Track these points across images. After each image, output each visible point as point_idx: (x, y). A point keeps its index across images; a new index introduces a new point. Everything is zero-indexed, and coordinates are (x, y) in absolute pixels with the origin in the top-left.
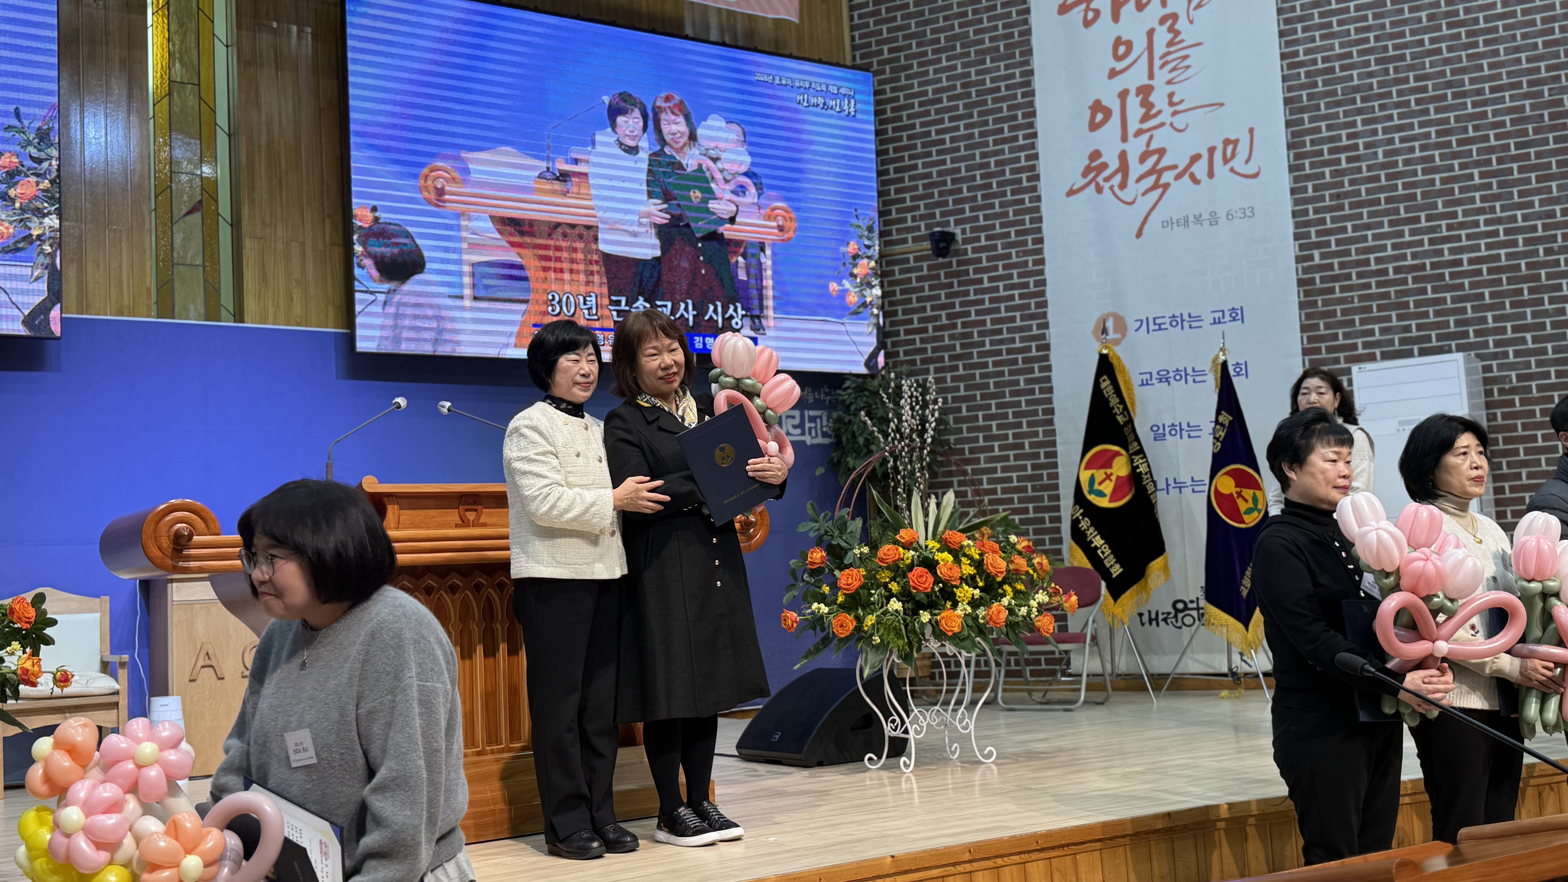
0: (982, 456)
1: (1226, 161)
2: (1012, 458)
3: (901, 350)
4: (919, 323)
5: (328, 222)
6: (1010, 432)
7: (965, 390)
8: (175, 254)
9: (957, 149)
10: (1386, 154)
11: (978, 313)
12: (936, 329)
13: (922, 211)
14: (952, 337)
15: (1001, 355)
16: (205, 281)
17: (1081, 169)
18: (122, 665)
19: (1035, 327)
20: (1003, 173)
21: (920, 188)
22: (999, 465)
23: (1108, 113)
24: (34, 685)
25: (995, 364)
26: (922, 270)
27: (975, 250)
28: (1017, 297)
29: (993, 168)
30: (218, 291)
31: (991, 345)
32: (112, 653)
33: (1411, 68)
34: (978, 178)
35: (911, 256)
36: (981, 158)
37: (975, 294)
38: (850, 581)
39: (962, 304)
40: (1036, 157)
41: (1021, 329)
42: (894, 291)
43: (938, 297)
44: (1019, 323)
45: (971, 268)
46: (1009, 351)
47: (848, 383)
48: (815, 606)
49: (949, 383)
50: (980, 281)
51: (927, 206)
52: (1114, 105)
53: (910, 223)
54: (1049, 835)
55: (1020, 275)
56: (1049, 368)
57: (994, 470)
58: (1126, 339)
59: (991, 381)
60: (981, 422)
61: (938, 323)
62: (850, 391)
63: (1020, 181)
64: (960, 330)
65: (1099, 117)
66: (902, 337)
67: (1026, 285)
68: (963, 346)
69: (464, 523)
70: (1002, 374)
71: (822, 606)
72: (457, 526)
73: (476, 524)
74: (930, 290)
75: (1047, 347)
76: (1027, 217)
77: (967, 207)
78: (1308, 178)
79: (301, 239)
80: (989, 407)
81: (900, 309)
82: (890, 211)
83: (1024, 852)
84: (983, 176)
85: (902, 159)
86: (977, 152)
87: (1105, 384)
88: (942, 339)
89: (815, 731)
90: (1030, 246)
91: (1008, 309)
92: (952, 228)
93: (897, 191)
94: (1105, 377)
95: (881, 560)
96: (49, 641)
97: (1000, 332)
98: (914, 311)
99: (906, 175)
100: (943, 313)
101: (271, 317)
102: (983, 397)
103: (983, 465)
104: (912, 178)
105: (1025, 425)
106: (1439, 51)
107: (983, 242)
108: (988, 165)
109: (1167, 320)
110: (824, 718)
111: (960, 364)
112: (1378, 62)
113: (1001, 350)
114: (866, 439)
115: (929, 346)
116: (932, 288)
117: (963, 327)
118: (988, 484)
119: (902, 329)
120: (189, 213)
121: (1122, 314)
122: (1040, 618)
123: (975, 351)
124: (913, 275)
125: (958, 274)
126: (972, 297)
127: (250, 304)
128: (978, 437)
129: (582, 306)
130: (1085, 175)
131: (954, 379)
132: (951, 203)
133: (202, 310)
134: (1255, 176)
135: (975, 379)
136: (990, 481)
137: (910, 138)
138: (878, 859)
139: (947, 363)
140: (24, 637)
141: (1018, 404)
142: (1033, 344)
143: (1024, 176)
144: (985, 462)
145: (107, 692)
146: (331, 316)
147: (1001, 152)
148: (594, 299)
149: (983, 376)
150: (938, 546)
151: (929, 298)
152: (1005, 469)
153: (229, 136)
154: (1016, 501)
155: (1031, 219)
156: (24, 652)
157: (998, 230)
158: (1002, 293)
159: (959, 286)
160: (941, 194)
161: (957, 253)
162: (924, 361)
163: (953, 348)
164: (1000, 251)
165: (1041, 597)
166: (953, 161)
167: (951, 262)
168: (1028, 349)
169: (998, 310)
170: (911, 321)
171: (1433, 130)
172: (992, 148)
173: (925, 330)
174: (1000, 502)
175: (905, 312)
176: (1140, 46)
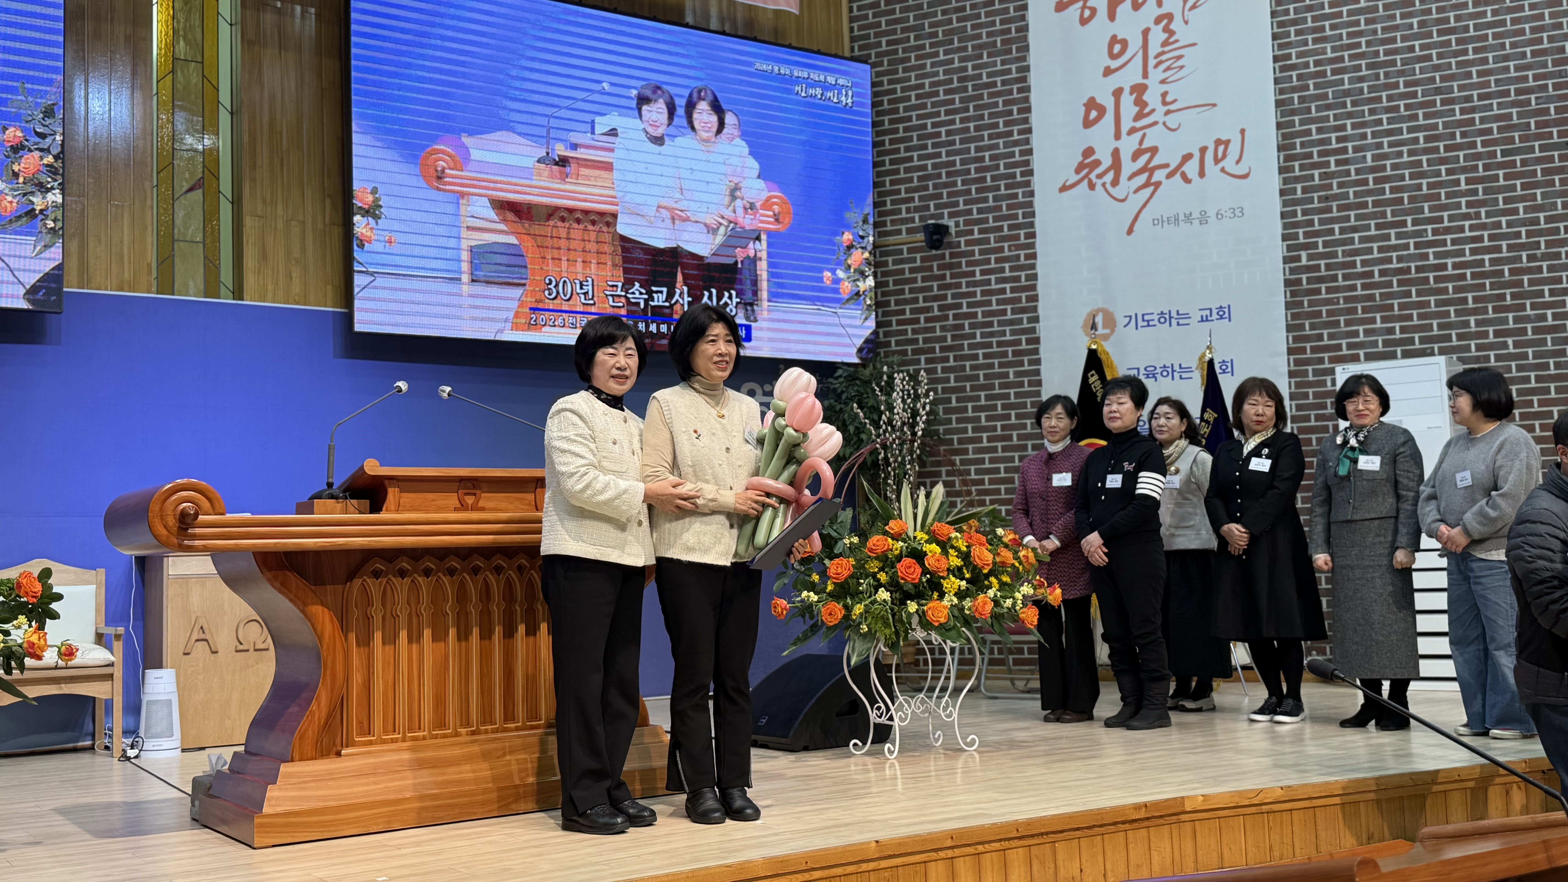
0: (970, 447)
1: (1217, 161)
2: (1000, 450)
3: (893, 340)
4: (911, 313)
5: (328, 202)
6: (999, 424)
7: (956, 381)
8: (176, 231)
9: (953, 143)
10: (1375, 158)
11: (969, 305)
12: (927, 320)
13: (917, 203)
14: (943, 328)
15: (992, 347)
16: (205, 257)
17: (1076, 165)
18: (118, 637)
19: (1025, 321)
20: (997, 167)
21: (915, 180)
22: (987, 456)
23: (1102, 111)
24: (39, 658)
25: (986, 356)
26: (915, 262)
27: (968, 243)
28: (1008, 291)
29: (987, 162)
30: (218, 268)
31: (982, 337)
32: (107, 624)
33: (1401, 73)
34: (973, 171)
35: (905, 247)
36: (976, 152)
37: (967, 287)
38: (839, 571)
39: (954, 296)
40: (1030, 152)
41: (1011, 322)
42: (888, 282)
43: (930, 289)
44: (1009, 316)
45: (964, 260)
46: (999, 344)
47: (839, 372)
48: (805, 594)
49: (940, 374)
50: (973, 274)
51: (921, 198)
52: (1108, 102)
53: (904, 215)
54: (1029, 823)
55: (1012, 269)
56: (1038, 362)
57: (982, 461)
58: (1115, 334)
59: (981, 373)
60: (970, 414)
61: (930, 315)
62: (841, 380)
63: (1013, 176)
64: (951, 322)
65: (1094, 114)
66: (895, 327)
67: (1017, 279)
68: (954, 337)
69: (463, 507)
70: (991, 366)
71: (812, 594)
72: (456, 510)
73: (475, 508)
74: (923, 281)
75: (1037, 341)
76: (1020, 212)
77: (961, 200)
78: (1297, 179)
79: (301, 218)
80: (978, 398)
81: (892, 299)
82: (885, 202)
83: (1005, 840)
84: (977, 170)
85: (897, 151)
86: (972, 146)
87: (1094, 379)
88: (933, 330)
89: (801, 716)
90: (1023, 240)
91: (999, 302)
92: (945, 221)
93: (892, 183)
94: (1093, 372)
95: (871, 550)
96: (55, 616)
97: (990, 325)
98: (906, 302)
99: (902, 167)
100: (935, 305)
101: (270, 295)
102: (973, 388)
103: (971, 456)
104: (907, 170)
105: (1013, 418)
106: (1429, 58)
107: (976, 235)
108: (982, 159)
109: (1156, 317)
110: (810, 704)
111: (951, 355)
112: (1369, 66)
113: (992, 342)
114: (857, 428)
115: (920, 337)
116: (924, 279)
117: (954, 319)
118: (976, 474)
119: (894, 319)
120: (191, 189)
121: (1111, 310)
122: (1025, 610)
123: (966, 343)
124: (907, 266)
125: (950, 266)
126: (964, 289)
127: (250, 281)
128: (967, 428)
129: (579, 291)
130: (1078, 171)
131: (944, 370)
132: (945, 196)
133: (202, 287)
134: (1245, 176)
135: (965, 371)
136: (977, 472)
137: (906, 130)
138: (863, 843)
139: (938, 354)
140: (31, 611)
141: (1007, 396)
142: (1023, 338)
143: (1018, 171)
144: (974, 453)
145: (103, 663)
146: (330, 294)
147: (996, 146)
148: (590, 283)
149: (973, 368)
150: (926, 537)
151: (922, 290)
152: (992, 461)
153: (232, 114)
154: (1003, 492)
155: (1023, 213)
156: (30, 626)
157: (991, 224)
158: (994, 286)
159: (951, 278)
160: (935, 187)
161: (950, 245)
162: (915, 352)
163: (944, 339)
164: (993, 245)
165: (1026, 589)
166: (948, 154)
167: (944, 254)
168: (1018, 342)
169: (989, 303)
170: (903, 312)
171: (1421, 135)
172: (986, 142)
173: (917, 321)
174: (987, 492)
175: (897, 303)
176: (1135, 44)
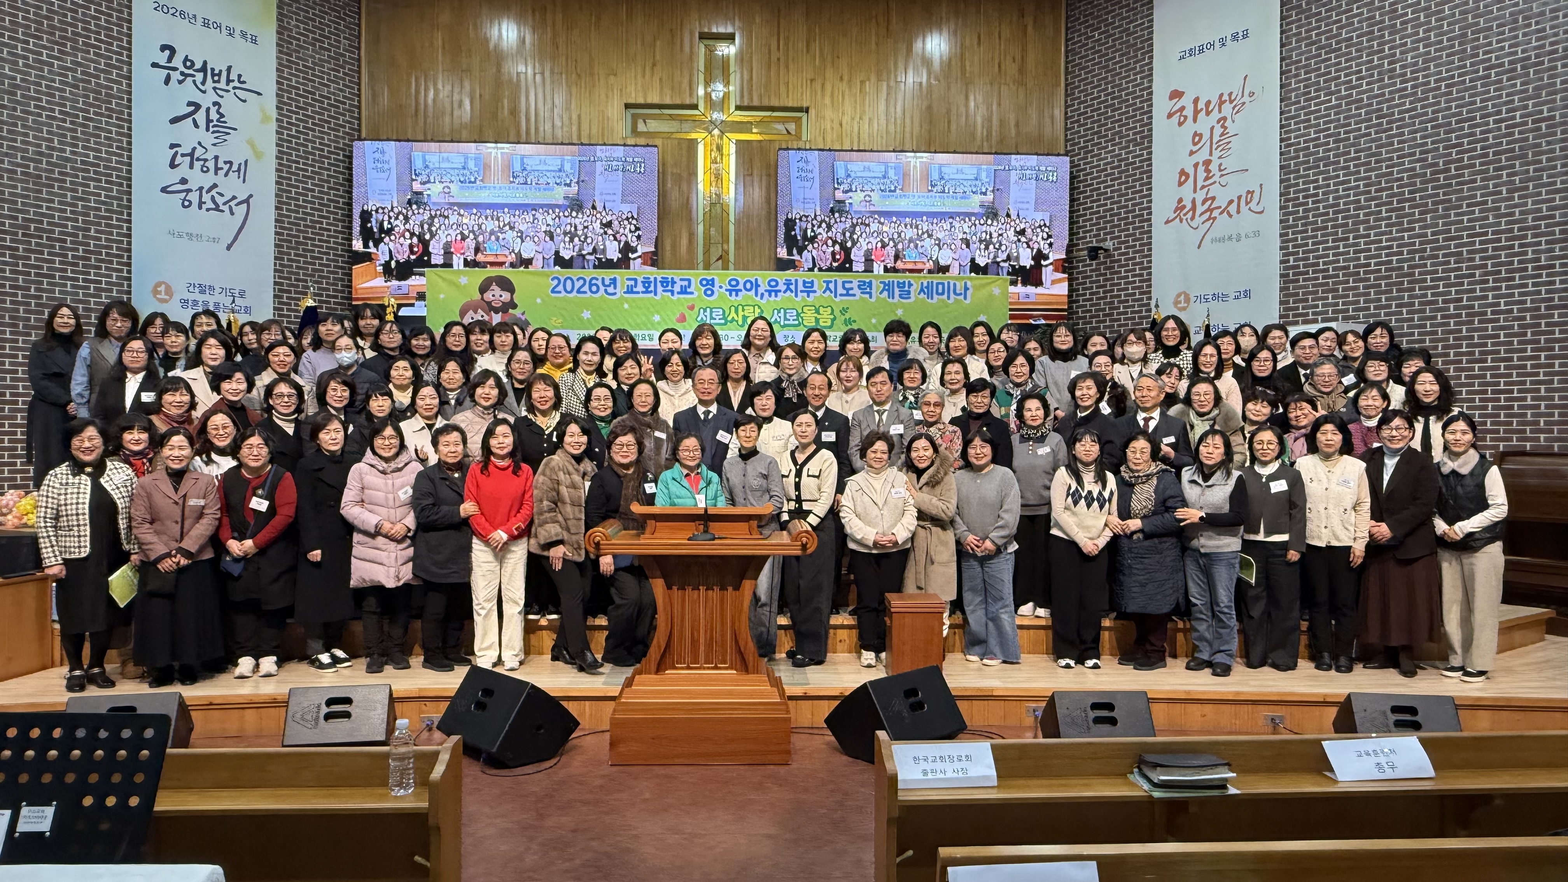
1: (1247, 203)
4: (1089, 296)
9: (1114, 198)
10: (1334, 199)
11: (1118, 290)
12: (1097, 299)
13: (1095, 233)
14: (1105, 304)
15: (1128, 314)
17: (1174, 208)
19: (1145, 299)
20: (1135, 211)
21: (1094, 220)
23: (1188, 176)
26: (1093, 267)
27: (1119, 255)
28: (1138, 282)
29: (1130, 208)
31: (1124, 309)
34: (1122, 214)
36: (1125, 203)
37: (1117, 280)
39: (1110, 285)
40: (1151, 201)
41: (1139, 300)
43: (1099, 282)
44: (1138, 297)
45: (1116, 265)
46: (1132, 312)
50: (1120, 272)
51: (1097, 230)
52: (1190, 171)
53: (1088, 240)
55: (1140, 269)
58: (1190, 307)
61: (1099, 296)
63: (1143, 215)
64: (1108, 300)
65: (1183, 178)
66: (1081, 304)
67: (1142, 275)
68: (1110, 309)
75: (1151, 311)
77: (1116, 230)
78: (1290, 213)
81: (1081, 288)
84: (1125, 213)
85: (1086, 204)
88: (1099, 305)
90: (1146, 253)
91: (1133, 289)
92: (1108, 243)
98: (1087, 289)
99: (1088, 213)
100: (1101, 291)
106: (1369, 134)
107: (1123, 250)
109: (1211, 297)
112: (1335, 142)
117: (1110, 298)
120: (717, 260)
124: (1088, 269)
125: (1110, 268)
130: (1174, 212)
132: (1108, 228)
134: (1262, 212)
143: (1145, 212)
149: (1118, 326)
155: (1147, 237)
157: (1131, 243)
158: (1131, 280)
159: (1110, 275)
160: (1104, 223)
161: (1109, 257)
162: (1090, 317)
163: (1105, 310)
164: (1131, 255)
166: (1111, 204)
167: (1107, 261)
168: (1141, 312)
169: (1128, 289)
171: (1361, 183)
172: (1130, 196)
173: (1092, 300)
175: (1084, 290)
176: (1207, 135)
